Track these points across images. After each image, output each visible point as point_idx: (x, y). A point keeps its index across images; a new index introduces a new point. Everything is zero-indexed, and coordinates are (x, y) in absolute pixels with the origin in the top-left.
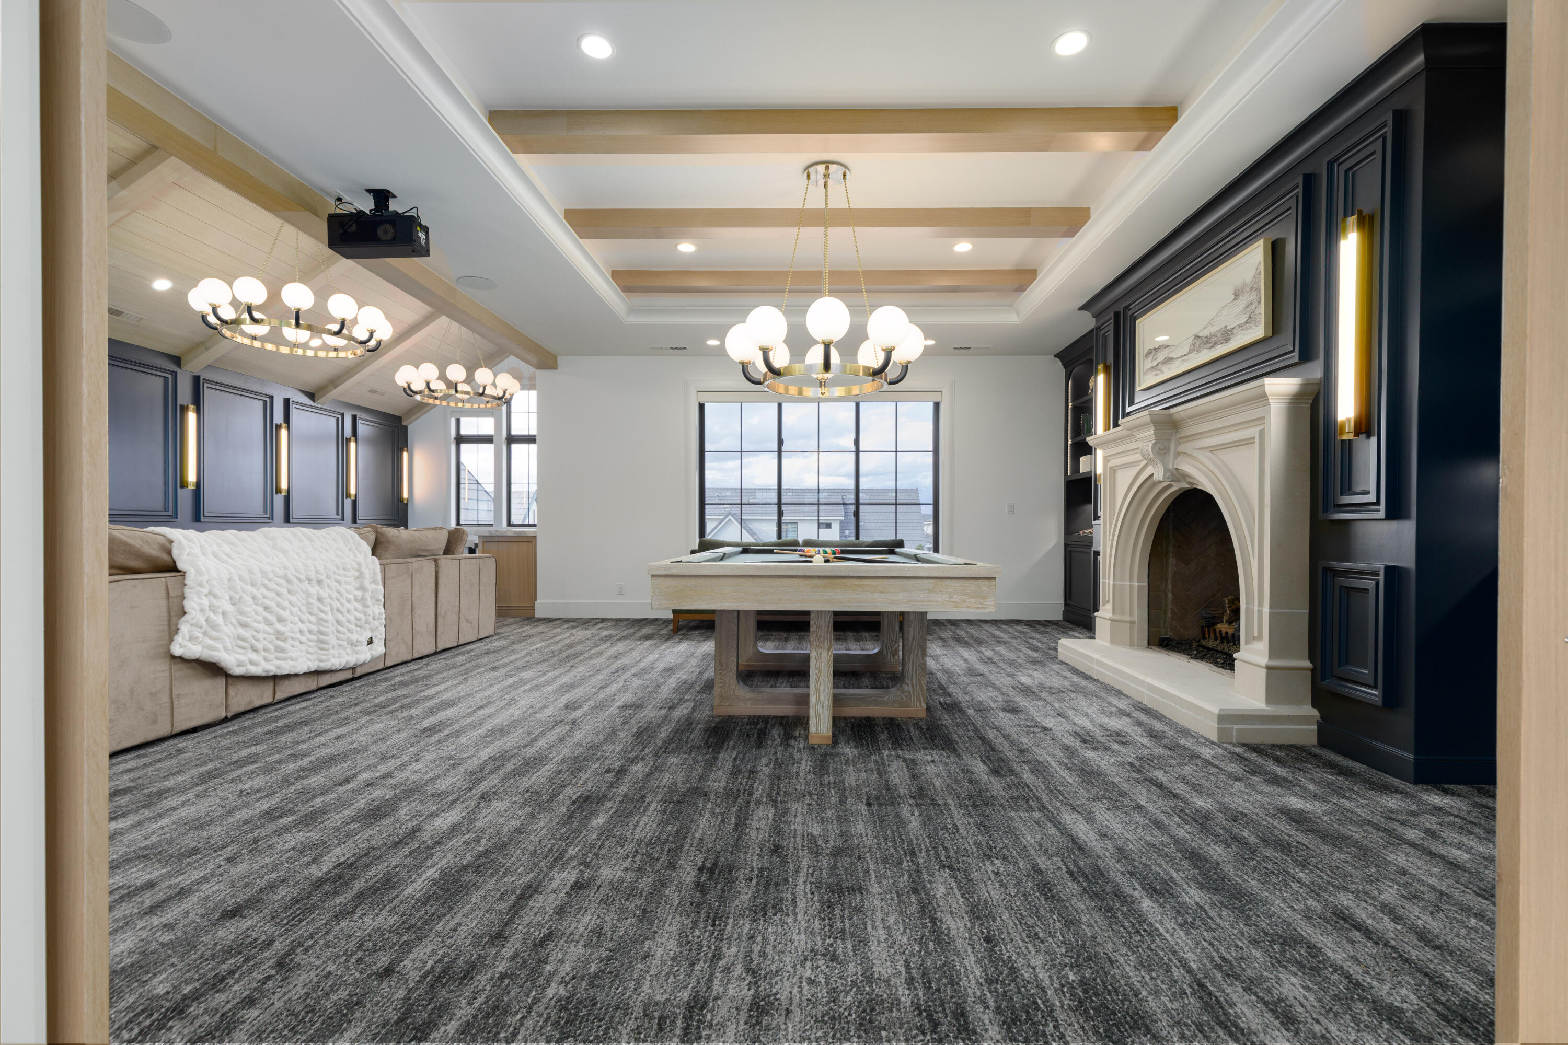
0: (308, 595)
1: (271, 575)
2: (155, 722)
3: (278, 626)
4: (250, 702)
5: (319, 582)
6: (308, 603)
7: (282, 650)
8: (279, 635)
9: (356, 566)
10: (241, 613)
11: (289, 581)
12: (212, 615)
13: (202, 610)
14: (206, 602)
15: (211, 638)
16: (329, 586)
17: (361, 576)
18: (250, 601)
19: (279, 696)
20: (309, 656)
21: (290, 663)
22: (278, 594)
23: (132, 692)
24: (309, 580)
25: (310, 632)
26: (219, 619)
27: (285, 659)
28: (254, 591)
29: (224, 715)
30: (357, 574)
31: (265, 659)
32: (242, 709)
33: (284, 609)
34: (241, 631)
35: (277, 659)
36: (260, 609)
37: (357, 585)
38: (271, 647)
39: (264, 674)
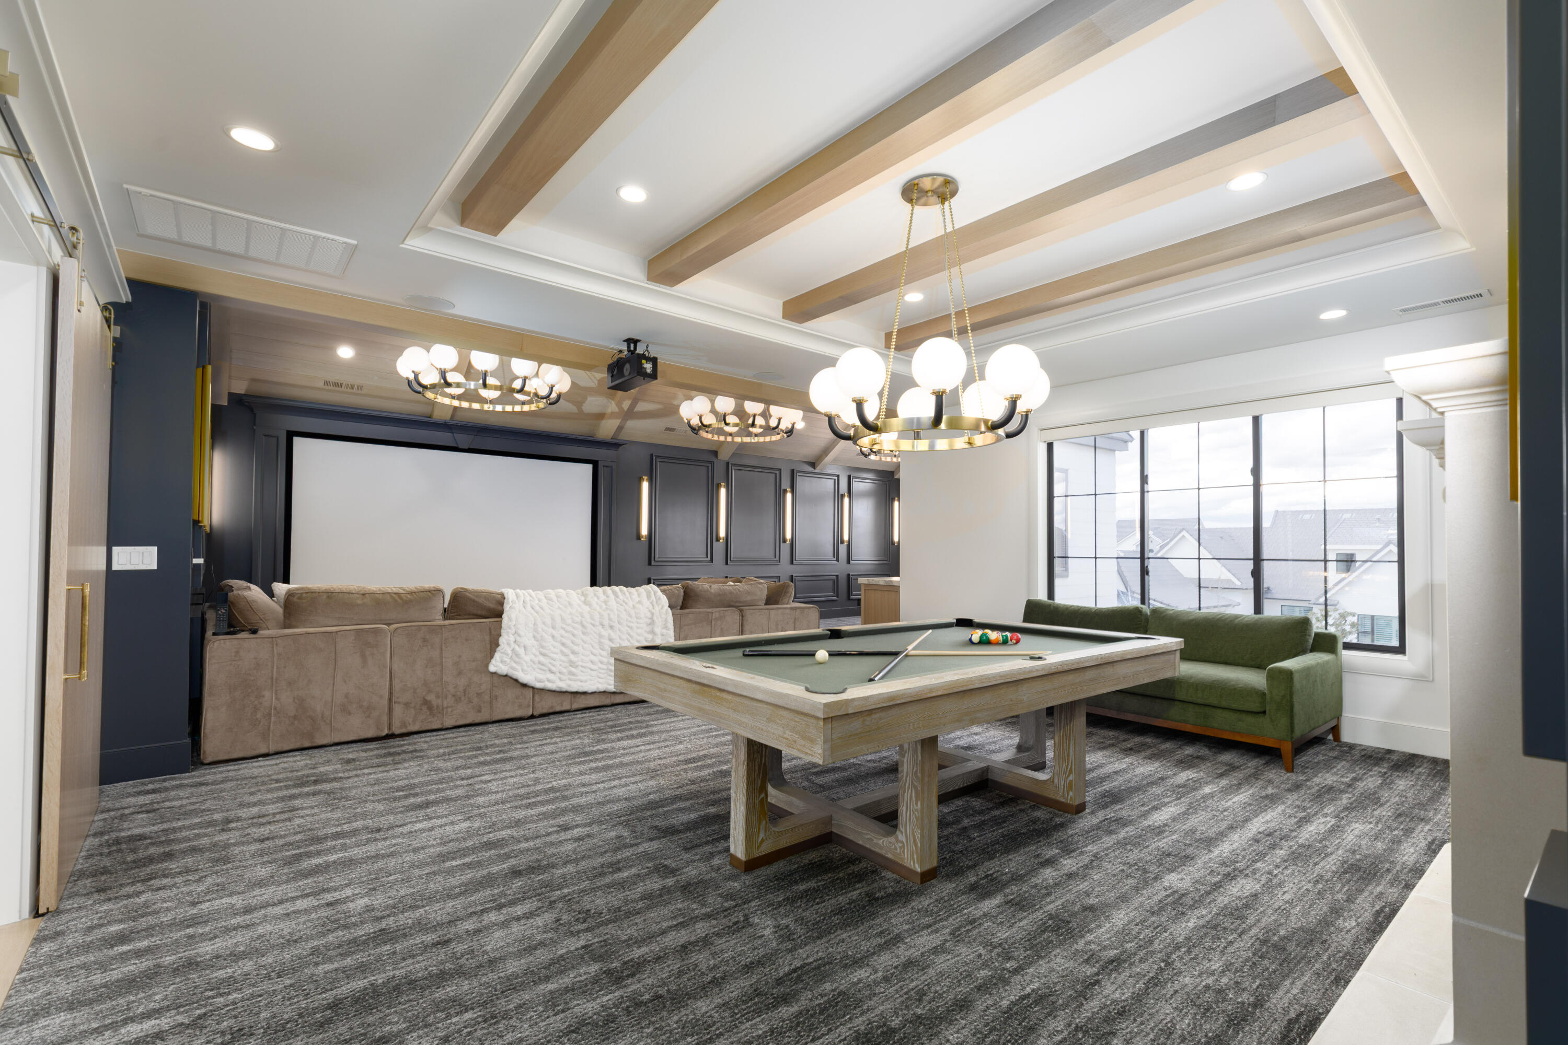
0: (601, 636)
1: (569, 621)
2: (479, 711)
3: (572, 657)
4: (552, 707)
5: (611, 627)
6: (600, 642)
7: (574, 674)
8: (572, 664)
9: (649, 615)
10: (543, 647)
11: (583, 626)
12: (517, 648)
13: (508, 644)
14: (512, 639)
15: (516, 662)
16: (619, 630)
17: (652, 623)
18: (550, 639)
19: (575, 706)
20: (600, 680)
21: (580, 683)
22: (574, 635)
23: (465, 691)
24: (603, 625)
25: (602, 662)
26: (521, 651)
27: (575, 681)
28: (554, 633)
29: (530, 713)
30: (649, 621)
31: (560, 679)
32: (545, 711)
33: (578, 645)
34: (542, 659)
35: (570, 680)
36: (558, 645)
37: (648, 629)
38: (564, 670)
39: (558, 689)
